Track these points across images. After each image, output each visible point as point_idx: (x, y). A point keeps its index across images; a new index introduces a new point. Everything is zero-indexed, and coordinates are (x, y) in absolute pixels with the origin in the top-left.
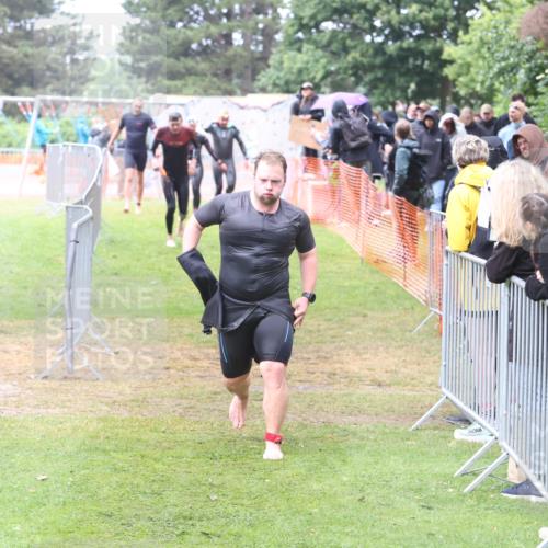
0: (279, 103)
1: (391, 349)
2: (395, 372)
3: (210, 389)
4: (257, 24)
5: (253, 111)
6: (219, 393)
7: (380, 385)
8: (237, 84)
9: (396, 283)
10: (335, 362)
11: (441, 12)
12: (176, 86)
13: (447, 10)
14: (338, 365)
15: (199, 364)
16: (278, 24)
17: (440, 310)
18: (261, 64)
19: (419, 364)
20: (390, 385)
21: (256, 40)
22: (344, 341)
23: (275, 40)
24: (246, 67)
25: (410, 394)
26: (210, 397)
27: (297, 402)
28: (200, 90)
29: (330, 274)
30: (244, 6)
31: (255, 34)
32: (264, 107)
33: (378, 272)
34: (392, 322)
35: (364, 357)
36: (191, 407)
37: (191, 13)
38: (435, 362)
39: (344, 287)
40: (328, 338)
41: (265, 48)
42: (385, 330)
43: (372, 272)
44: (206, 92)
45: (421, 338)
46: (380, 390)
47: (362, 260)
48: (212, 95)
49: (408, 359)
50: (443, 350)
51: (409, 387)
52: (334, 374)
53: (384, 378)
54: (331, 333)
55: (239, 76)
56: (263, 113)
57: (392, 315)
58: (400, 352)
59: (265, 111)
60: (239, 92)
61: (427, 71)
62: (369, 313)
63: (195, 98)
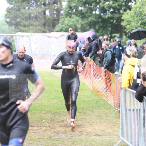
0: (62, 36)
1: (102, 123)
2: (104, 131)
3: (38, 137)
4: (55, 7)
5: (53, 38)
6: (41, 138)
7: (98, 136)
8: (47, 29)
9: (104, 99)
10: (82, 127)
11: (120, 3)
12: (26, 30)
13: (122, 2)
14: (83, 129)
15: (34, 128)
16: (62, 7)
17: (119, 109)
18: (56, 22)
19: (112, 128)
20: (102, 135)
21: (54, 13)
22: (86, 120)
23: (61, 13)
24: (51, 23)
25: (109, 138)
26: (38, 140)
27: (69, 141)
28: (34, 31)
29: (80, 96)
30: (50, 1)
31: (54, 11)
32: (57, 37)
33: (97, 95)
34: (102, 113)
35: (93, 125)
36: (31, 143)
37: (31, 3)
38: (118, 127)
39: (86, 101)
40: (80, 119)
41: (57, 16)
42: (100, 116)
43: (96, 95)
44: (36, 32)
45: (113, 119)
46: (98, 137)
47: (92, 91)
48: (39, 33)
49: (108, 126)
50: (121, 123)
51: (108, 136)
52: (82, 132)
53: (100, 133)
54: (81, 117)
55: (48, 26)
56: (56, 39)
57: (102, 111)
58: (105, 124)
59: (57, 38)
60: (48, 31)
61: (115, 24)
62: (94, 110)
63: (33, 34)
